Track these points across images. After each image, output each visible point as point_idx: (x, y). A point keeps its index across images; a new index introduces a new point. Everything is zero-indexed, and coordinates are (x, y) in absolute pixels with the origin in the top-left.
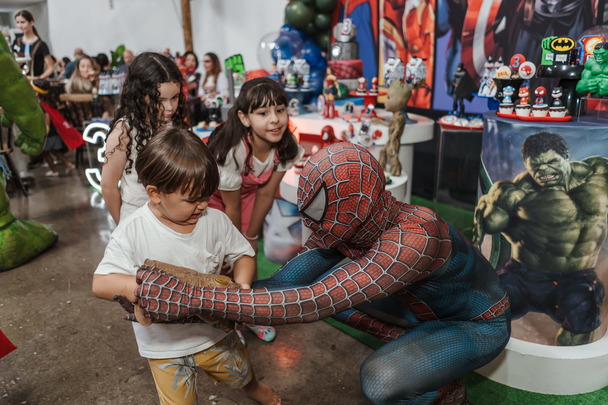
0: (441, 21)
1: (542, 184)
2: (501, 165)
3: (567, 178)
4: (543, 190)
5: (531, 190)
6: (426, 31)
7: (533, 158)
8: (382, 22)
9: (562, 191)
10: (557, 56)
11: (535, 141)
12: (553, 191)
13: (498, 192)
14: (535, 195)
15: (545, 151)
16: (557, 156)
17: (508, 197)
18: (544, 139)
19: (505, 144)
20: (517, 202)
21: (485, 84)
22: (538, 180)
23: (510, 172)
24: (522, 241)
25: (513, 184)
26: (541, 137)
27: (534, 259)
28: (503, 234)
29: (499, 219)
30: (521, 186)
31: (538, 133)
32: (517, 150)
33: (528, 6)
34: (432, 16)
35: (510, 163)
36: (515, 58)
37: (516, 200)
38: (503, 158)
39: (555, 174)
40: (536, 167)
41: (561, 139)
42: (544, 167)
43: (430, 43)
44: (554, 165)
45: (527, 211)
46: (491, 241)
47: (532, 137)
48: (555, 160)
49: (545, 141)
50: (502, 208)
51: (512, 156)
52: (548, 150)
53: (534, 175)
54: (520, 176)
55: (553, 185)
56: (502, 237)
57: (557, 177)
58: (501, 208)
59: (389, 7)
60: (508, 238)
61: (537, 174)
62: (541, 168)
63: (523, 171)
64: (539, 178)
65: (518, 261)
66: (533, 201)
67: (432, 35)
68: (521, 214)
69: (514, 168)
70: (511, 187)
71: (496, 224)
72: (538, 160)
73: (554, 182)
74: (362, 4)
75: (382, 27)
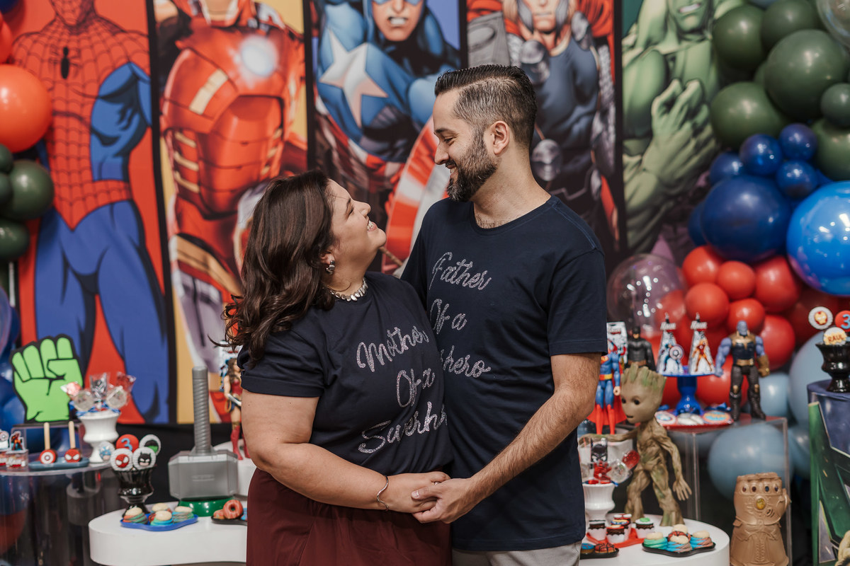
8: (175, 243)
21: (669, 357)
36: (845, 316)
59: (192, 214)
74: (112, 204)
75: (174, 256)
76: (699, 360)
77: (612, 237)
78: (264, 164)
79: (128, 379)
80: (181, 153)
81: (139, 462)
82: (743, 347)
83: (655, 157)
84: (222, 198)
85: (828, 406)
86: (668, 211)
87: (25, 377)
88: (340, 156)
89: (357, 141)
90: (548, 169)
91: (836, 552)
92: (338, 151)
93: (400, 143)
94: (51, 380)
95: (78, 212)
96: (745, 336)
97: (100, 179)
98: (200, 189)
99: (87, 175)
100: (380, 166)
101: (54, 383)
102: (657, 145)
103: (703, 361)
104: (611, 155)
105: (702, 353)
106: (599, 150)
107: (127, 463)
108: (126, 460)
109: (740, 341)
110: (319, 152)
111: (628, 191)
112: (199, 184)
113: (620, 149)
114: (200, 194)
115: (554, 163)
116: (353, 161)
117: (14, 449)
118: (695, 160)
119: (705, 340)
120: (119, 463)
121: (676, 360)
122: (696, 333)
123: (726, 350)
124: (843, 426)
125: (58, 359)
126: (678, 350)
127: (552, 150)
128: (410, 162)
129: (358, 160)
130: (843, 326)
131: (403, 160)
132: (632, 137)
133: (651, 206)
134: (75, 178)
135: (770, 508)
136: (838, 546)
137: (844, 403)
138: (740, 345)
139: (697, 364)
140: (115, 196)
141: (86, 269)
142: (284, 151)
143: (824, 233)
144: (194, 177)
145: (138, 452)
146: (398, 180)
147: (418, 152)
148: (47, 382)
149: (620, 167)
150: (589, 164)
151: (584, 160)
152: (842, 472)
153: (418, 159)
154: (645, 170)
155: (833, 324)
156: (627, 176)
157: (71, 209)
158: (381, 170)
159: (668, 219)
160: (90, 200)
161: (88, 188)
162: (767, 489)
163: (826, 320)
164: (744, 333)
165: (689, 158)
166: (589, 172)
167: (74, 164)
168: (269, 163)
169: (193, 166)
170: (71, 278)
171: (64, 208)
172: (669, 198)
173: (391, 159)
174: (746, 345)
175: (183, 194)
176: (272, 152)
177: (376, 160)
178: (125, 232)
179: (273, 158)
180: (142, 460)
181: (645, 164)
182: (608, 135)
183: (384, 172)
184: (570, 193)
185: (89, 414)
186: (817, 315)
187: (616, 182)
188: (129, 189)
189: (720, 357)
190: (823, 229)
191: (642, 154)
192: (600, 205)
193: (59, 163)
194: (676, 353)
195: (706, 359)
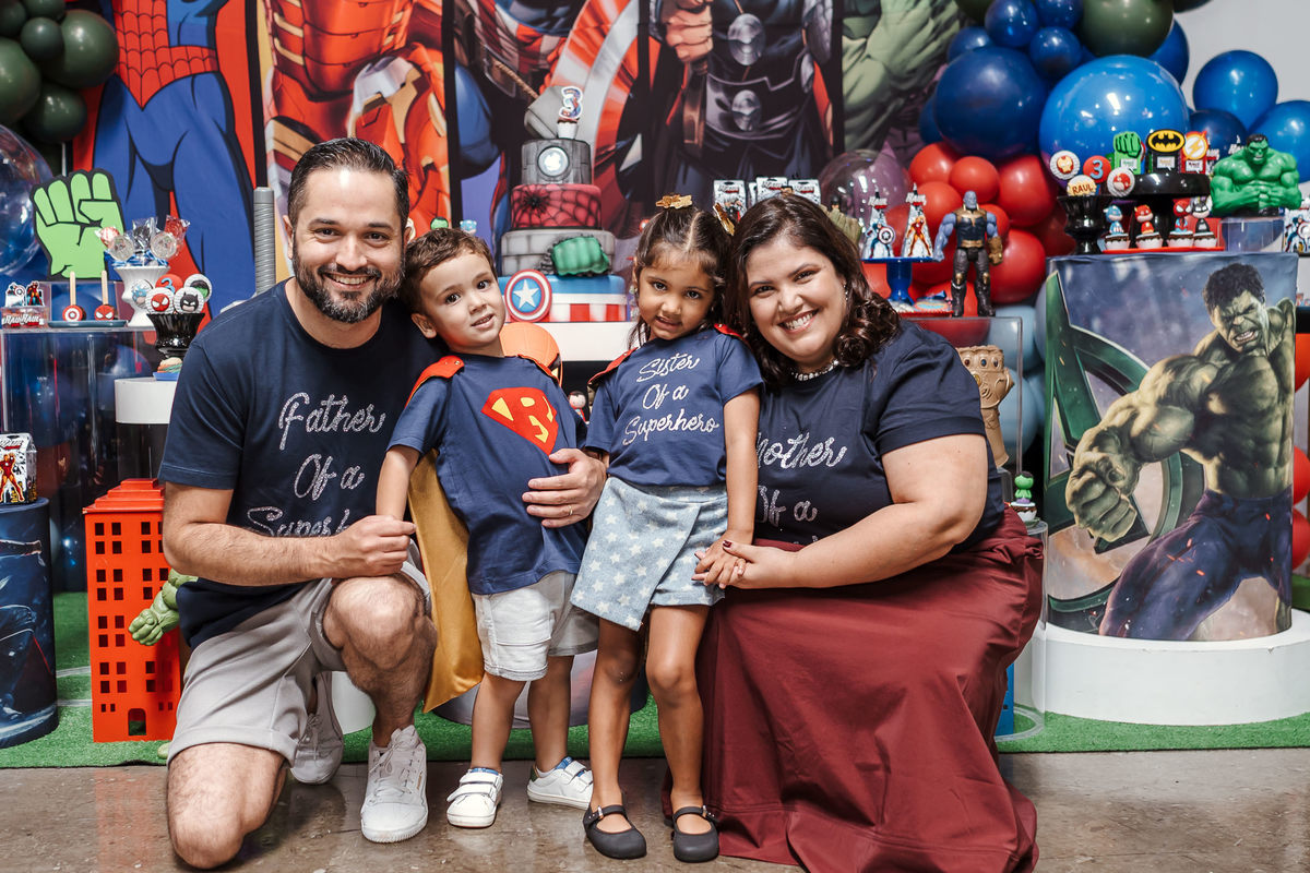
0: (466, 137)
1: (1240, 349)
2: (1166, 329)
3: (1266, 333)
4: (1241, 358)
5: (1225, 362)
6: (426, 161)
7: (1223, 308)
8: (272, 129)
9: (1262, 356)
10: (1159, 159)
11: (1222, 279)
12: (1253, 357)
13: (1167, 378)
14: (1232, 368)
15: (1238, 295)
16: (1254, 300)
17: (1187, 382)
18: (1236, 275)
19: (1171, 292)
20: (1206, 386)
22: (1234, 342)
23: (1186, 338)
24: (1221, 455)
25: (1194, 357)
26: (1231, 272)
27: (1240, 480)
28: (1185, 451)
29: (1175, 426)
30: (1209, 358)
31: (1226, 265)
32: (1195, 298)
33: (692, 114)
34: (439, 123)
35: (1185, 323)
37: (1203, 382)
38: (1167, 316)
39: (1253, 330)
40: (1228, 321)
41: (1255, 273)
42: (1239, 320)
43: (439, 191)
44: (1251, 316)
45: (1224, 400)
46: (1161, 474)
47: (1218, 273)
48: (1251, 308)
49: (1236, 279)
50: (1178, 404)
51: (1188, 310)
52: (1242, 291)
53: (1228, 335)
54: (1207, 340)
55: (1252, 349)
56: (1185, 458)
57: (1257, 334)
58: (1176, 405)
60: (1196, 456)
61: (1232, 334)
62: (1235, 323)
63: (1211, 331)
64: (1235, 338)
65: (1219, 491)
66: (1230, 380)
67: (444, 170)
68: (1215, 406)
69: (1192, 330)
70: (1192, 363)
71: (1169, 438)
72: (1230, 309)
73: (1253, 343)
74: (194, 76)
75: (270, 145)
76: (914, 241)
77: (826, 142)
78: (387, 31)
79: (181, 224)
80: (282, 14)
81: (182, 304)
82: (970, 223)
83: (882, 41)
84: (333, 73)
85: (1069, 273)
86: (897, 111)
87: (50, 219)
88: (483, 25)
89: (506, 7)
90: (747, 50)
91: (1070, 459)
92: (480, 19)
93: (560, 11)
94: (83, 226)
95: (150, 84)
96: (973, 210)
97: (179, 45)
98: (304, 60)
99: (162, 38)
100: (534, 39)
101: (87, 230)
102: (885, 25)
103: (919, 241)
104: (827, 36)
105: (918, 233)
106: (812, 29)
107: (167, 306)
108: (165, 302)
109: (968, 217)
110: (458, 19)
111: (847, 84)
112: (304, 55)
113: (838, 29)
114: (305, 67)
115: (754, 43)
116: (500, 32)
117: (31, 303)
118: (933, 46)
119: (923, 216)
120: (156, 305)
121: (886, 245)
122: (913, 208)
123: (950, 227)
124: (1085, 296)
125: (93, 200)
126: (888, 232)
127: (753, 27)
128: (571, 34)
129: (506, 31)
130: (1092, 175)
131: (563, 33)
132: (856, 14)
133: (876, 103)
134: (147, 41)
135: (987, 387)
136: (1074, 451)
137: (1088, 266)
138: (967, 220)
139: (912, 247)
140: (197, 66)
141: (159, 160)
142: (413, 15)
143: (1088, 118)
144: (298, 46)
145: (181, 293)
146: (557, 58)
147: (582, 21)
148: (79, 227)
149: (838, 51)
150: (799, 46)
151: (793, 40)
152: (1082, 355)
153: (582, 33)
154: (869, 56)
155: (1081, 172)
156: (846, 64)
157: (140, 81)
158: (536, 44)
159: (896, 121)
160: (166, 70)
161: (164, 55)
162: (984, 363)
163: (1072, 167)
164: (972, 207)
165: (926, 45)
166: (798, 57)
167: (146, 23)
168: (394, 31)
169: (298, 32)
170: (139, 166)
171: (132, 80)
172: (898, 94)
173: (548, 31)
174: (973, 221)
175: (283, 66)
176: (397, 18)
177: (530, 31)
178: (209, 112)
179: (399, 24)
180: (186, 302)
181: (869, 50)
182: (825, 11)
183: (540, 45)
184: (774, 84)
185: (128, 264)
186: (1061, 160)
187: (832, 70)
188: (216, 58)
189: (941, 237)
190: (1085, 114)
191: (867, 37)
192: (811, 97)
193: (128, 21)
194: (886, 235)
195: (923, 240)
